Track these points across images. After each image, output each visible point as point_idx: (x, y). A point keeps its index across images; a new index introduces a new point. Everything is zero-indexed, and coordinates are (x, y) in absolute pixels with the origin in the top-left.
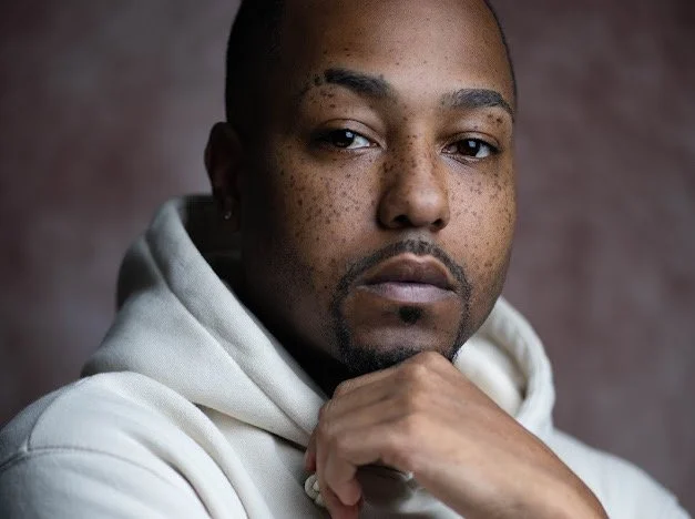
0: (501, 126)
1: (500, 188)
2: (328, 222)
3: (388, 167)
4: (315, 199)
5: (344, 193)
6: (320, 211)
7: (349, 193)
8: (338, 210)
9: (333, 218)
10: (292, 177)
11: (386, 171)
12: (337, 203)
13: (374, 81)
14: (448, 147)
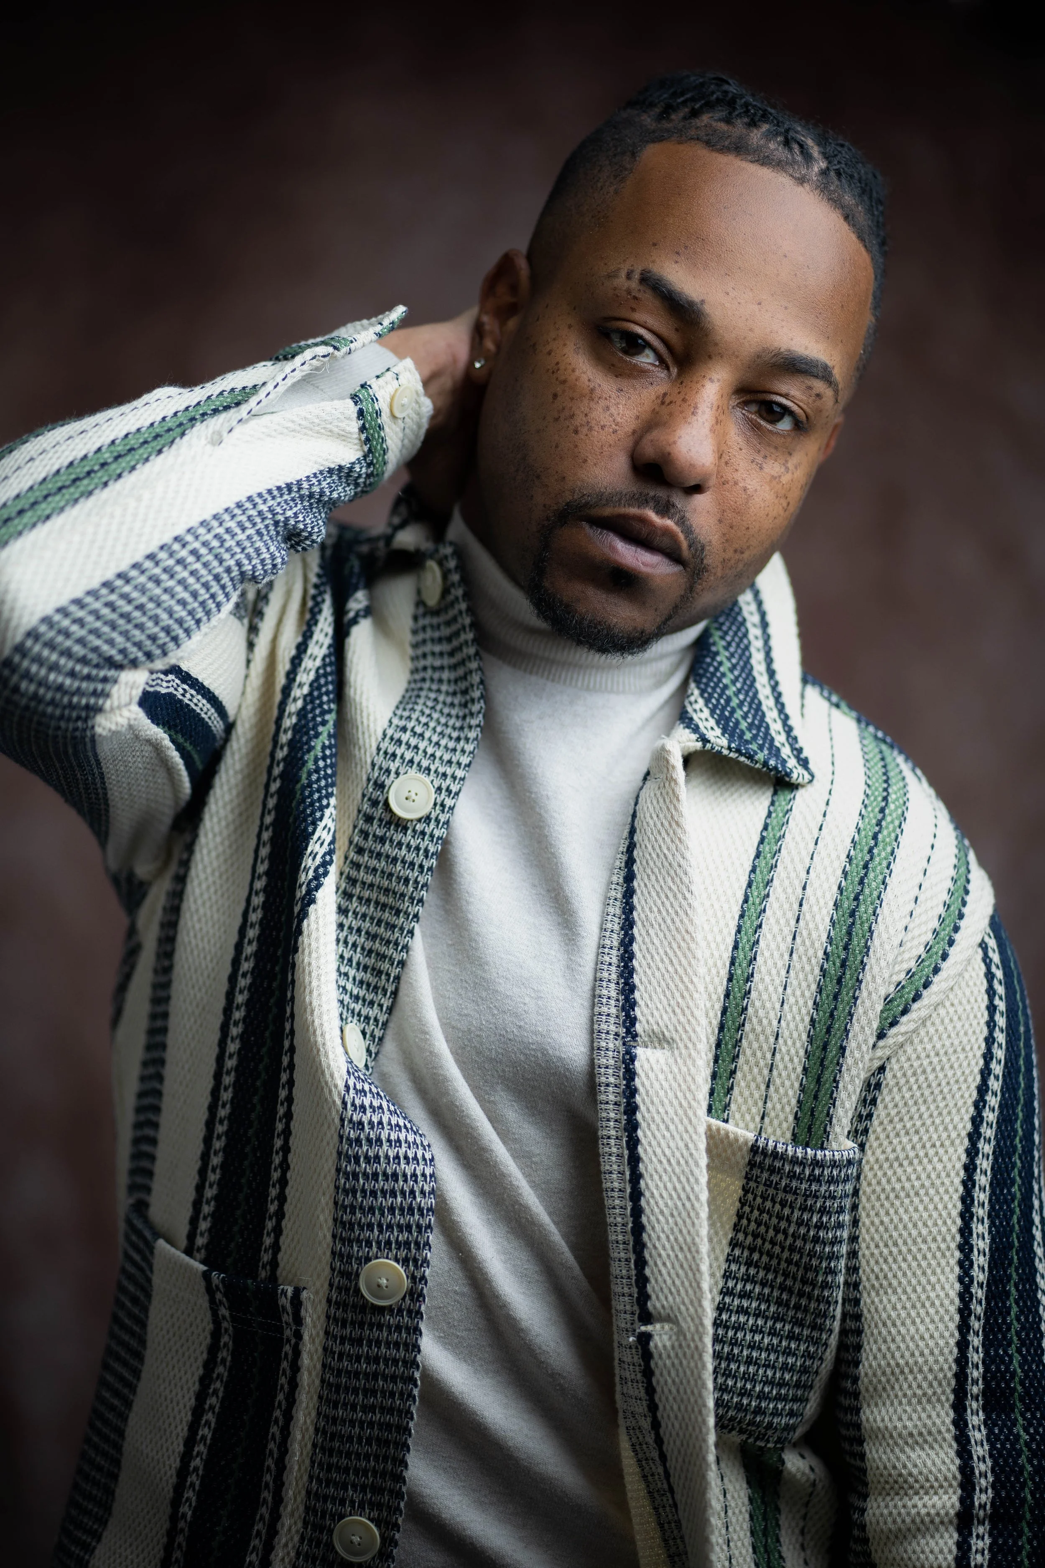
0: (818, 403)
1: (787, 469)
2: (576, 432)
3: (667, 400)
4: (572, 399)
5: (608, 408)
6: (572, 416)
7: (613, 410)
8: (593, 423)
9: (584, 430)
10: (557, 363)
11: (663, 403)
12: (593, 415)
13: (691, 304)
14: (746, 403)
